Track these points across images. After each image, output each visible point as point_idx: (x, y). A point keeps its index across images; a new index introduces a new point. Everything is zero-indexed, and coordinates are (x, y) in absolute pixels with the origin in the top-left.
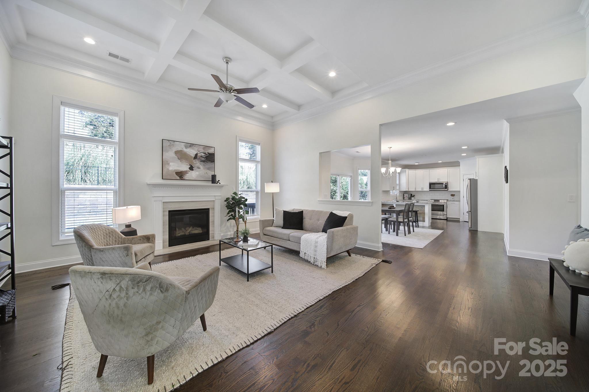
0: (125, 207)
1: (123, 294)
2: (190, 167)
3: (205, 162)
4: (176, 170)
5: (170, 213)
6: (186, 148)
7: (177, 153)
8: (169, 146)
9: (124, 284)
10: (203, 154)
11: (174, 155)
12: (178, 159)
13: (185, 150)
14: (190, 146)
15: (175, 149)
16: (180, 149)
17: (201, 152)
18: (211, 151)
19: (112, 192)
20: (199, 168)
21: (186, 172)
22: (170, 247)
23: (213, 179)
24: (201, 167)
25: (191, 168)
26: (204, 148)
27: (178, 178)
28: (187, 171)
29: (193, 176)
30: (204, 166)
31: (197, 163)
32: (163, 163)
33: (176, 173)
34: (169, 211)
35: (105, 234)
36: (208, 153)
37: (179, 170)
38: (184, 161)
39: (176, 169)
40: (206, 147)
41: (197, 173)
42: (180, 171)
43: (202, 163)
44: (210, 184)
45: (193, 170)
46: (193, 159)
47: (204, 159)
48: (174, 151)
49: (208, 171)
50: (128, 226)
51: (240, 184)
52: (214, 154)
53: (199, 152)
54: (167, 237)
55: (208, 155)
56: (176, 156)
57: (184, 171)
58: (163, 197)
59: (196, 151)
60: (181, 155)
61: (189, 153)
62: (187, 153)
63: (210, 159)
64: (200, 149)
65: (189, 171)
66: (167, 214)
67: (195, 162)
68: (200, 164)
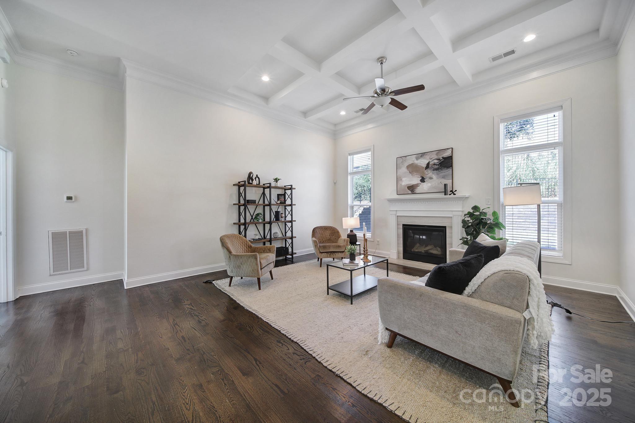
2: (421, 180)
3: (439, 170)
4: (408, 184)
6: (417, 160)
7: (408, 167)
8: (402, 162)
10: (436, 161)
12: (410, 173)
13: (416, 162)
14: (421, 156)
15: (406, 164)
16: (411, 162)
17: (434, 160)
18: (448, 154)
20: (431, 178)
21: (417, 185)
22: (404, 260)
24: (434, 177)
25: (423, 180)
26: (437, 154)
27: (410, 192)
28: (418, 184)
29: (425, 189)
30: (438, 174)
31: (429, 173)
32: (398, 179)
33: (408, 187)
34: (404, 225)
36: (442, 158)
37: (411, 184)
38: (415, 174)
40: (439, 151)
41: (429, 184)
43: (435, 171)
44: (442, 195)
45: (424, 182)
46: (424, 169)
47: (437, 167)
48: (406, 166)
52: (452, 156)
53: (432, 160)
54: (401, 249)
55: (443, 160)
56: (407, 170)
57: (416, 184)
58: (396, 211)
59: (428, 160)
60: (413, 169)
61: (420, 165)
62: (418, 164)
63: (445, 165)
64: (433, 156)
65: (420, 183)
66: (401, 227)
67: (426, 173)
68: (433, 173)
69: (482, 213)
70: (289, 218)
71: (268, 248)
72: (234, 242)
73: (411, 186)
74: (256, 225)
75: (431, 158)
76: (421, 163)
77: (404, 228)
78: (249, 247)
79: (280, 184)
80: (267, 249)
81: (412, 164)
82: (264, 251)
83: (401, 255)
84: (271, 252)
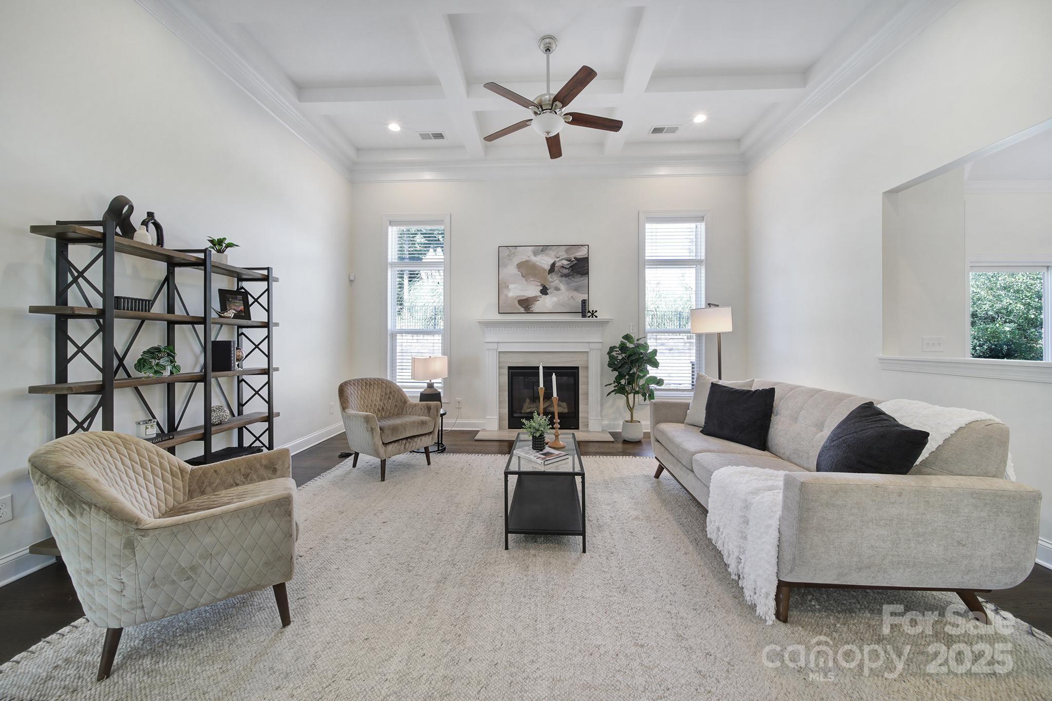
2: (541, 290)
3: (570, 277)
4: (520, 296)
6: (535, 256)
7: (520, 266)
8: (508, 255)
10: (565, 262)
11: (516, 271)
12: (522, 276)
13: (534, 259)
14: (542, 251)
15: (517, 260)
16: (524, 258)
17: (562, 259)
18: (582, 253)
19: (440, 337)
20: (557, 289)
21: (535, 299)
22: (510, 429)
23: (584, 309)
24: (562, 287)
25: (544, 291)
26: (567, 251)
27: (522, 310)
28: (536, 297)
29: (547, 305)
30: (568, 284)
31: (554, 281)
32: (501, 287)
33: (519, 301)
34: (510, 368)
36: (574, 258)
37: (524, 296)
38: (532, 279)
39: (518, 294)
40: (571, 248)
41: (555, 299)
43: (564, 278)
44: (579, 318)
45: (547, 294)
46: (547, 274)
47: (567, 271)
48: (515, 264)
49: (576, 294)
50: (430, 387)
52: (588, 258)
53: (559, 259)
54: (506, 411)
55: (576, 262)
56: (518, 271)
57: (532, 297)
58: (498, 343)
59: (553, 258)
60: (528, 270)
61: (540, 264)
62: (538, 264)
63: (579, 270)
64: (560, 254)
65: (539, 296)
66: (506, 371)
67: (550, 279)
68: (561, 282)
69: (638, 346)
70: (257, 361)
71: (264, 462)
72: (108, 471)
73: (524, 299)
74: (137, 389)
75: (558, 256)
76: (543, 262)
77: (511, 372)
78: (173, 474)
79: (234, 259)
80: (258, 466)
81: (526, 261)
82: (246, 476)
83: (506, 423)
84: (279, 473)
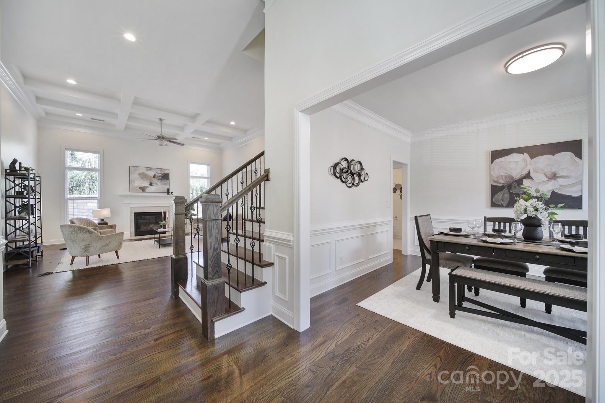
0: (101, 209)
1: (76, 233)
3: (162, 180)
5: (135, 214)
6: (147, 171)
7: (140, 174)
8: (134, 170)
9: (76, 229)
10: (160, 175)
11: (138, 176)
12: (141, 178)
14: (150, 169)
15: (138, 172)
16: (142, 172)
17: (158, 173)
18: (166, 172)
19: (97, 200)
20: (156, 184)
21: (147, 187)
22: (135, 237)
23: (168, 192)
24: (159, 183)
25: (151, 184)
26: (160, 171)
27: (141, 191)
28: (147, 186)
29: (152, 190)
30: (161, 182)
31: (155, 181)
32: (131, 182)
33: (139, 188)
35: (87, 223)
36: (164, 173)
38: (146, 180)
39: (139, 185)
40: (162, 169)
41: (156, 187)
42: (142, 186)
43: (159, 180)
44: (166, 194)
45: (152, 185)
46: (152, 178)
47: (161, 178)
48: (138, 173)
49: (164, 186)
50: (103, 220)
51: (191, 195)
52: (169, 174)
54: (133, 230)
55: (164, 175)
58: (130, 203)
59: (154, 172)
60: (143, 176)
61: (149, 174)
63: (165, 178)
64: (158, 171)
65: (149, 186)
66: (133, 214)
67: (153, 180)
83: (134, 234)
